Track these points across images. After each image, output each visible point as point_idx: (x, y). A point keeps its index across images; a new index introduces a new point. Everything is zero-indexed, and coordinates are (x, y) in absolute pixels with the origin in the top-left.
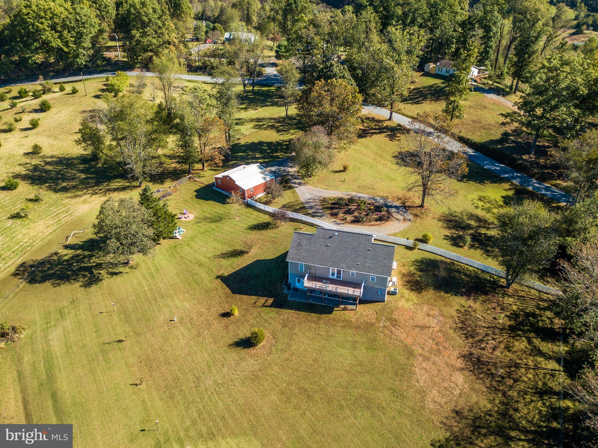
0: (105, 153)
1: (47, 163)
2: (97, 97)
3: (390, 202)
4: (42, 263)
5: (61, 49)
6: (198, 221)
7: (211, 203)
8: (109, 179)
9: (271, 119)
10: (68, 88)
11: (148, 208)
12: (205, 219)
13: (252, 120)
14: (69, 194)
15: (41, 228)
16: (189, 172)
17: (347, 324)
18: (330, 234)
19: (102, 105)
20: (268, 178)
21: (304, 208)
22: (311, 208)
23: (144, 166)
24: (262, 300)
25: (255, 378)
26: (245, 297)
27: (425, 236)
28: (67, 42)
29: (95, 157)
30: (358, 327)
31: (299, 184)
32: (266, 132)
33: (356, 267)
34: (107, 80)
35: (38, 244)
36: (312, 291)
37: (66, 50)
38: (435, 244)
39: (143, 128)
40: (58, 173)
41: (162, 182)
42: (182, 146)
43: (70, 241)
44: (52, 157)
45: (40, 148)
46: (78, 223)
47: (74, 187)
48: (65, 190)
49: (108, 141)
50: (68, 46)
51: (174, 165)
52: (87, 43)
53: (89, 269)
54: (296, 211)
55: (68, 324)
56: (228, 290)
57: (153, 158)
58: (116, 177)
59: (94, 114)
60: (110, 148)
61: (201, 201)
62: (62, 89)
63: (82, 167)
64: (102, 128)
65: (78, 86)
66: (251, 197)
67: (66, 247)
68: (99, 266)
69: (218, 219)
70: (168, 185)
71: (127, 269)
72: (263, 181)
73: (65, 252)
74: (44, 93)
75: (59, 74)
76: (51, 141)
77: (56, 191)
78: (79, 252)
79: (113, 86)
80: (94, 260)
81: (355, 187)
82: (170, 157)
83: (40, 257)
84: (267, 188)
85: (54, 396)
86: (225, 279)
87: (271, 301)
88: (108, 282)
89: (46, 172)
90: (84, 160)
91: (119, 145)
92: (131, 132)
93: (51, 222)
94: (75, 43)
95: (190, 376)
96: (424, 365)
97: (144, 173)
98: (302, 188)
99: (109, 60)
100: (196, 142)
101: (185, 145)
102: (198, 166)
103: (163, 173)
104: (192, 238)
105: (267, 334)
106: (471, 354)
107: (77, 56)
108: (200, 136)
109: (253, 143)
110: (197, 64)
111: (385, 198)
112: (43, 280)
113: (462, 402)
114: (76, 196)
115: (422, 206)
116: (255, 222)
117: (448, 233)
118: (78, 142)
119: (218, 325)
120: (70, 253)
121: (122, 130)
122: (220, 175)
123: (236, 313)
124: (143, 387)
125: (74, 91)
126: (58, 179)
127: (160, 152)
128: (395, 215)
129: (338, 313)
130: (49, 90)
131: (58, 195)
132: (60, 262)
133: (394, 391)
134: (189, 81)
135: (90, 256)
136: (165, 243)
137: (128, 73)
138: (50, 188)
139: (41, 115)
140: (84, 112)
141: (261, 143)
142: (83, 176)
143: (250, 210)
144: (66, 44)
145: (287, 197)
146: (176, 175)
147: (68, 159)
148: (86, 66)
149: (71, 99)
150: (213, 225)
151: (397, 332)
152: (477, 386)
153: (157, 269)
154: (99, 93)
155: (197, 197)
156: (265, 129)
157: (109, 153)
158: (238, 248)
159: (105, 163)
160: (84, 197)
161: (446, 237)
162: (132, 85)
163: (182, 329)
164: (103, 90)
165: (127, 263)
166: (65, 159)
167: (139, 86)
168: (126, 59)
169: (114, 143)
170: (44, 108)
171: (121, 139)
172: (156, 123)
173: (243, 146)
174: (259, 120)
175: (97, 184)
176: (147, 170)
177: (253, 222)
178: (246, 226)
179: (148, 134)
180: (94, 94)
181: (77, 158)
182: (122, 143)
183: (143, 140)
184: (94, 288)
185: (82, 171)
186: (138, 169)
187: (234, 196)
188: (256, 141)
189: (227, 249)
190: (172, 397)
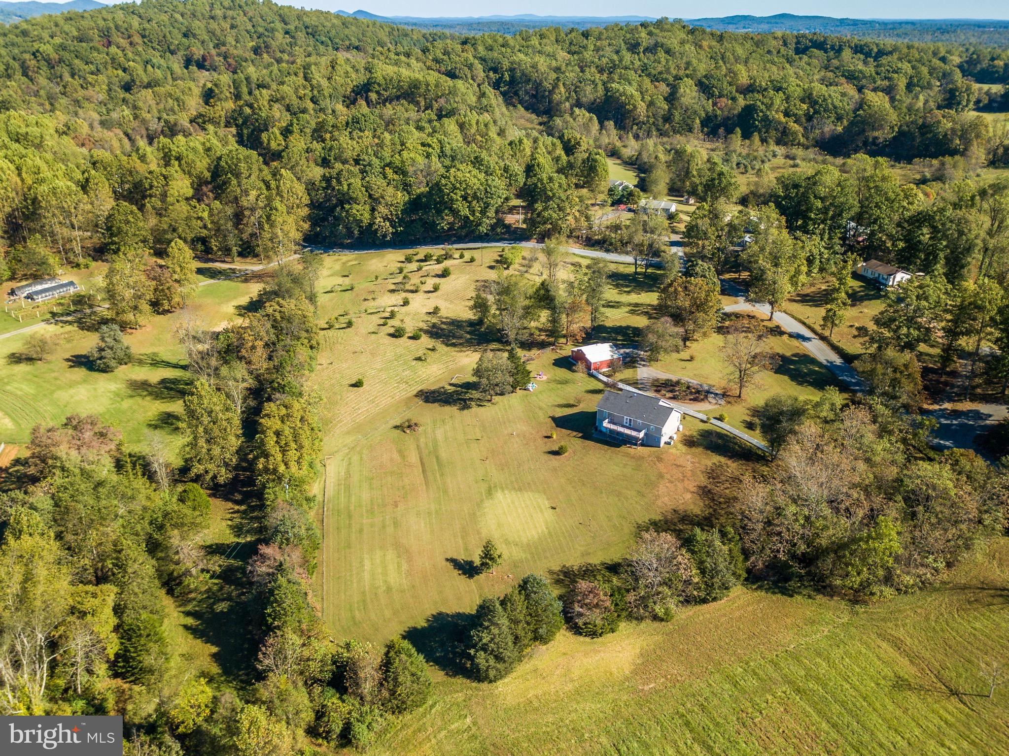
0: (489, 320)
1: (443, 323)
2: (491, 267)
3: (714, 390)
4: (433, 392)
5: (468, 218)
6: (549, 381)
7: (563, 370)
8: (488, 341)
9: (649, 305)
10: (468, 255)
11: (512, 362)
12: (555, 381)
13: (630, 305)
14: (456, 349)
15: (435, 369)
16: (553, 344)
17: (627, 455)
18: (631, 394)
19: (492, 275)
20: (616, 356)
21: (637, 383)
22: (642, 384)
23: (517, 334)
24: (575, 433)
25: (555, 470)
26: (564, 430)
27: (721, 416)
28: (474, 211)
29: (480, 322)
30: (633, 457)
31: (644, 365)
32: (638, 317)
33: (642, 419)
34: (503, 251)
35: (432, 380)
36: (611, 431)
37: (471, 218)
38: (729, 424)
39: (522, 302)
40: (450, 331)
41: (529, 350)
42: (550, 321)
43: (453, 381)
44: (446, 318)
45: (439, 310)
46: (461, 370)
47: (461, 344)
48: (454, 345)
49: (493, 310)
50: (473, 215)
51: (543, 337)
52: (491, 213)
53: (465, 400)
54: (629, 384)
55: (447, 427)
56: (554, 425)
57: (525, 328)
58: (494, 341)
59: (485, 285)
60: (494, 316)
61: (556, 368)
62: (462, 256)
63: (469, 329)
64: (491, 299)
65: (476, 254)
66: (596, 369)
67: (450, 385)
68: (471, 399)
69: (565, 382)
70: (535, 352)
71: (489, 404)
72: (610, 358)
73: (449, 387)
74: (445, 259)
75: (460, 240)
76: (447, 304)
77: (447, 345)
78: (459, 389)
79: (506, 259)
80: (468, 396)
81: (692, 374)
82: (540, 330)
83: (433, 388)
84: (611, 364)
85: (437, 458)
86: (554, 419)
87: (580, 435)
88: (475, 409)
89: (442, 329)
90: (471, 323)
91: (501, 314)
92: (512, 305)
93: (442, 366)
94: (481, 212)
95: (515, 462)
96: (668, 485)
97: (516, 339)
98: (644, 369)
99: (508, 227)
100: (564, 318)
101: (554, 321)
102: (563, 340)
103: (532, 343)
104: (540, 392)
105: (570, 450)
106: (706, 487)
107: (480, 224)
108: (568, 315)
109: (621, 327)
110: (596, 237)
111: (710, 386)
112: (433, 402)
113: (681, 507)
114: (461, 351)
115: (739, 396)
116: (592, 388)
117: (748, 419)
118: (471, 308)
119: (541, 442)
120: (453, 389)
121: (506, 303)
122: (575, 349)
123: (554, 437)
124: (487, 462)
125: (472, 260)
126: (450, 336)
127: (533, 324)
128: (710, 399)
129: (623, 448)
130: (451, 257)
131: (449, 348)
132: (445, 393)
133: (639, 492)
134: (582, 257)
135: (466, 393)
136: (519, 392)
137: (524, 244)
138: (443, 342)
139: (442, 280)
140: (477, 281)
141: (628, 327)
142: (468, 336)
143: (592, 379)
144: (473, 212)
145: (627, 373)
146: (542, 345)
147: (459, 322)
148: (486, 234)
149: (468, 267)
150: (559, 386)
151: (659, 465)
152: (697, 502)
153: (510, 407)
154: (494, 264)
155: (554, 364)
156: (638, 315)
157: (493, 320)
158: (572, 402)
159: (487, 328)
160: (467, 353)
161: (744, 421)
162: (524, 258)
163: (517, 440)
164: (497, 261)
165: (490, 401)
166: (457, 321)
167: (531, 260)
168: (524, 226)
169: (498, 312)
170: (445, 274)
171: (504, 310)
172: (533, 300)
173: (610, 328)
174: (636, 305)
175: (478, 344)
176: (519, 337)
177: (591, 388)
178: (584, 390)
179: (526, 308)
180: (488, 265)
181: (466, 321)
182: (504, 313)
183: (521, 312)
184: (466, 411)
185: (468, 333)
186: (512, 336)
187: (580, 366)
188: (624, 324)
189: (565, 402)
190: (503, 470)
